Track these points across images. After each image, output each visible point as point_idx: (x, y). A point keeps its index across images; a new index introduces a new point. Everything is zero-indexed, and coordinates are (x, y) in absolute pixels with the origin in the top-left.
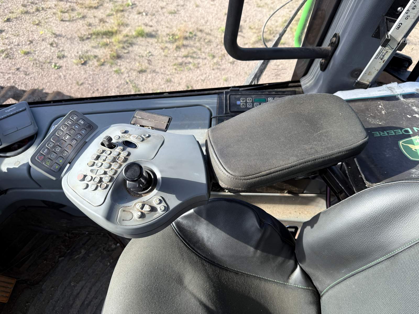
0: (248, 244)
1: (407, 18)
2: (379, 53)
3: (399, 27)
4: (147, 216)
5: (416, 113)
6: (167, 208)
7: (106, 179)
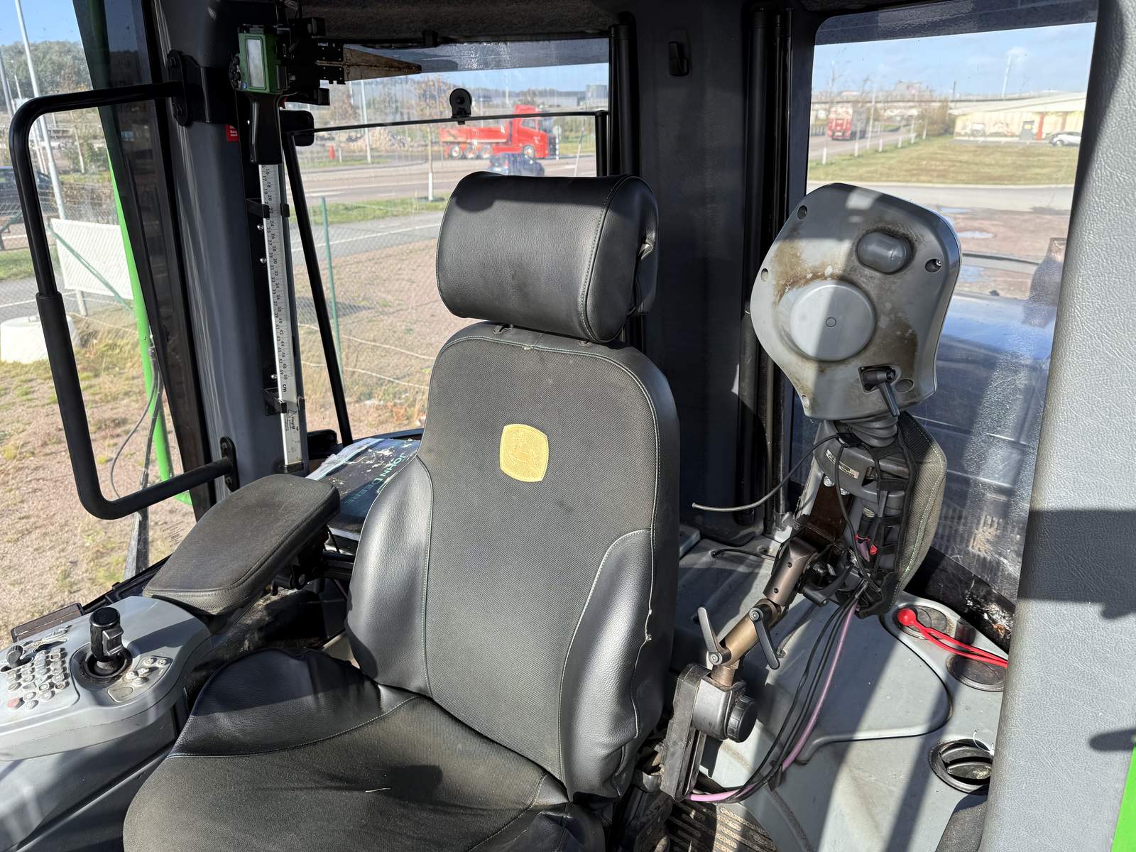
0: (301, 696)
1: (286, 378)
2: (286, 423)
3: (285, 389)
4: (150, 677)
5: (373, 464)
6: (168, 660)
7: (58, 678)
